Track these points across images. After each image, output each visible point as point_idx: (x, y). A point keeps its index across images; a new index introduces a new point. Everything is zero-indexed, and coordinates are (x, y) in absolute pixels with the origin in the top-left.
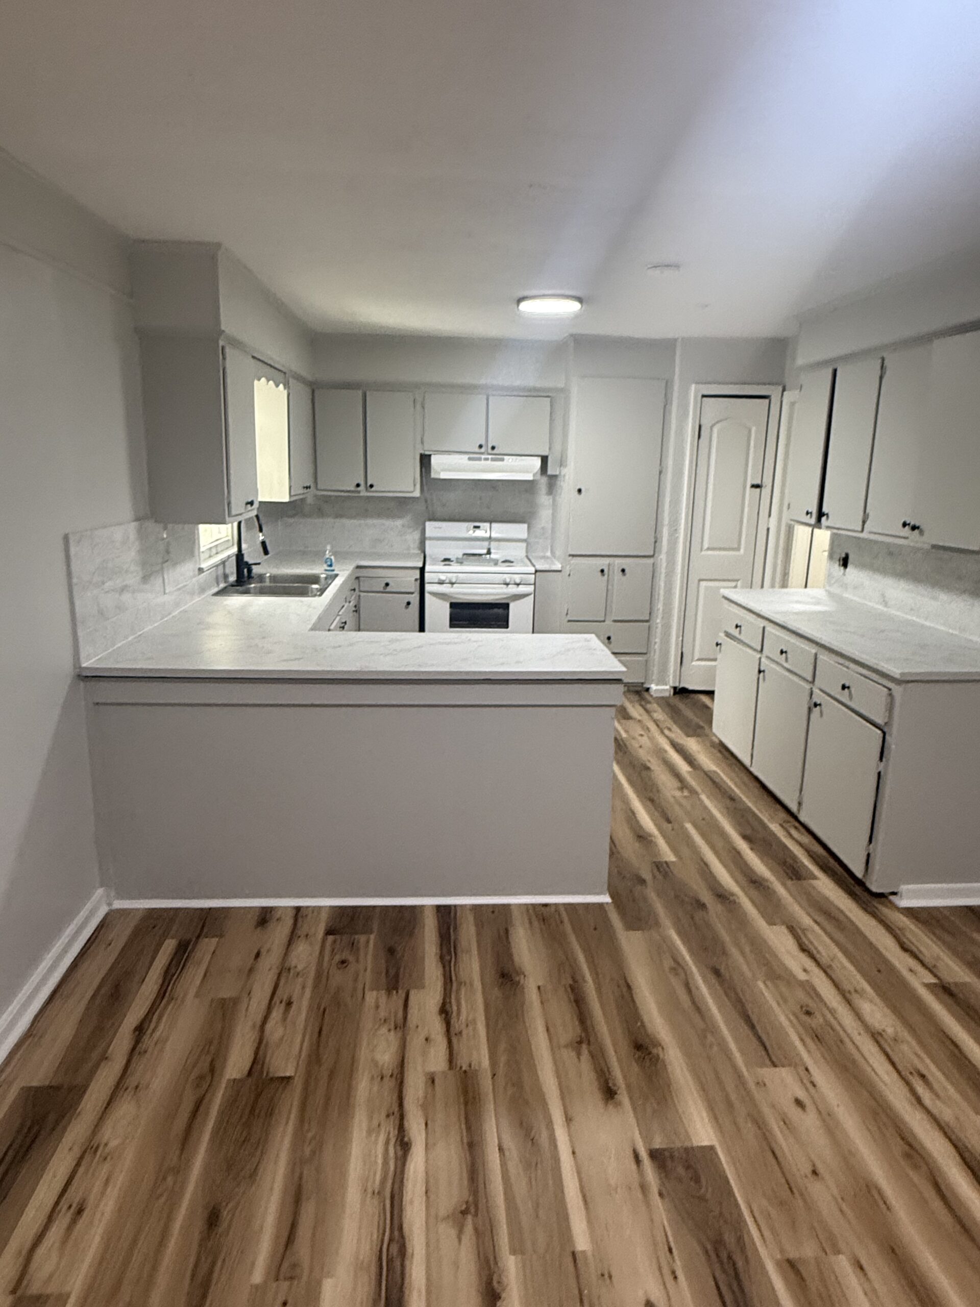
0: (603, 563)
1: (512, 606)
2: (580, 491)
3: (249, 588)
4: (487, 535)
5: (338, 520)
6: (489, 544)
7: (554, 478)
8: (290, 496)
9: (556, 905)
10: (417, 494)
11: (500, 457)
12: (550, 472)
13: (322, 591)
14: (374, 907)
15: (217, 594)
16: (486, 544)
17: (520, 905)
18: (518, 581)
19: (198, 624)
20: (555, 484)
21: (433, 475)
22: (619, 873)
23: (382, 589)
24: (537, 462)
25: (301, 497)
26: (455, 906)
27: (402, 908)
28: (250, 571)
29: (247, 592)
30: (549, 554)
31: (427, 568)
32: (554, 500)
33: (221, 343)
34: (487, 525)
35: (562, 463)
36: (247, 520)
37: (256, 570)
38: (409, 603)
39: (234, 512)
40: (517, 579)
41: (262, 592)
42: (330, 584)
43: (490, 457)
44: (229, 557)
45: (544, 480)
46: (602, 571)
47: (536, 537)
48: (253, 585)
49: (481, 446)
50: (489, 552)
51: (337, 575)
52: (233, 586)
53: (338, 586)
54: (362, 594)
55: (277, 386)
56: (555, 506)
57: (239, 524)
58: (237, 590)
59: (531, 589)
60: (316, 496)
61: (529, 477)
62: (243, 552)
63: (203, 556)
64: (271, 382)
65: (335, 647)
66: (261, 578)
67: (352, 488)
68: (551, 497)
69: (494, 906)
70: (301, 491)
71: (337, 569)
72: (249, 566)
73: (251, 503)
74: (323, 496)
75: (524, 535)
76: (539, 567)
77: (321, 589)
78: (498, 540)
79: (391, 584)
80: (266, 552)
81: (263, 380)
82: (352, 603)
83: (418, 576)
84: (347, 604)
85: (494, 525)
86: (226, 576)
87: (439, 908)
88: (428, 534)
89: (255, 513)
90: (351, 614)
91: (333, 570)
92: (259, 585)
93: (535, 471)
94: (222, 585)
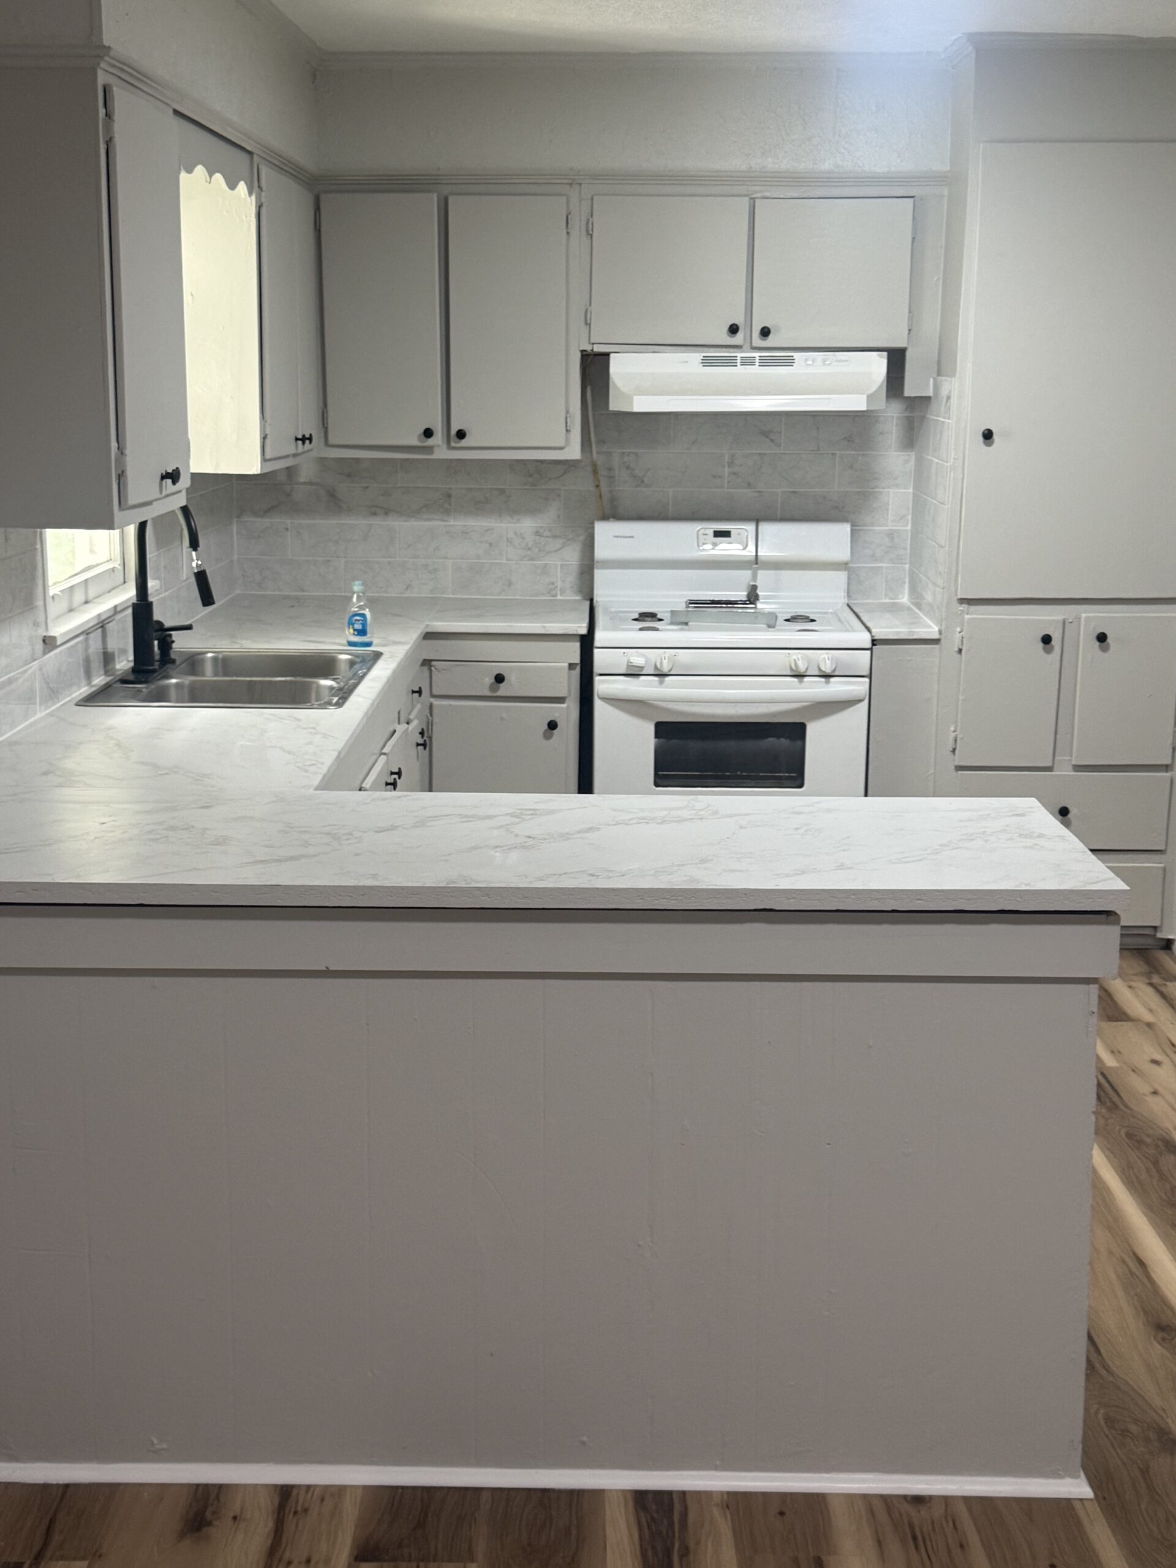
0: (1048, 618)
1: (814, 731)
2: (988, 435)
3: (168, 686)
4: (750, 551)
5: (376, 521)
6: (755, 577)
7: (921, 403)
8: (264, 460)
9: (947, 1500)
10: (574, 452)
11: (782, 356)
12: (908, 392)
13: (343, 695)
14: (476, 1492)
15: (90, 700)
16: (745, 575)
17: (850, 1498)
18: (827, 668)
19: (46, 773)
20: (923, 418)
21: (615, 405)
22: (1110, 1421)
23: (487, 692)
24: (879, 365)
25: (289, 463)
26: (683, 1494)
27: (545, 1495)
28: (166, 645)
29: (159, 697)
30: (905, 599)
31: (600, 637)
32: (920, 461)
33: (102, 79)
34: (750, 527)
35: (943, 366)
36: (160, 520)
37: (181, 643)
38: (552, 725)
39: (132, 501)
40: (825, 659)
41: (197, 696)
42: (365, 675)
43: (757, 355)
44: (116, 611)
45: (893, 413)
46: (1047, 640)
47: (873, 558)
48: (174, 681)
49: (734, 329)
50: (753, 597)
51: (378, 655)
52: (124, 681)
53: (384, 680)
54: (436, 702)
55: (232, 186)
56: (921, 478)
57: (142, 528)
58: (139, 691)
59: (859, 687)
60: (322, 461)
61: (857, 403)
62: (150, 599)
63: (54, 609)
64: (218, 177)
65: (379, 831)
66: (193, 662)
67: (413, 439)
68: (913, 454)
69: (786, 1498)
70: (291, 449)
71: (377, 640)
72: (164, 635)
73: (173, 476)
74: (341, 461)
75: (843, 553)
76: (880, 632)
77: (340, 689)
78: (777, 565)
79: (511, 678)
80: (207, 598)
81: (200, 170)
82: (415, 723)
83: (576, 658)
84: (405, 726)
85: (767, 528)
86: (108, 658)
87: (641, 1498)
88: (601, 552)
89: (181, 500)
90: (413, 751)
91: (369, 644)
92: (188, 680)
93: (874, 388)
94: (99, 680)
